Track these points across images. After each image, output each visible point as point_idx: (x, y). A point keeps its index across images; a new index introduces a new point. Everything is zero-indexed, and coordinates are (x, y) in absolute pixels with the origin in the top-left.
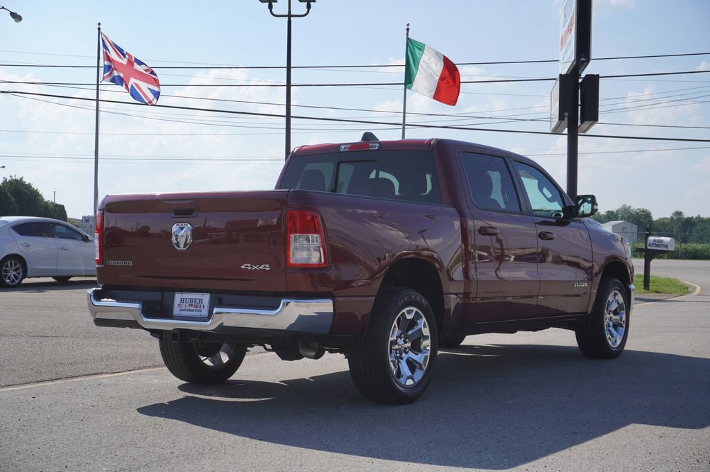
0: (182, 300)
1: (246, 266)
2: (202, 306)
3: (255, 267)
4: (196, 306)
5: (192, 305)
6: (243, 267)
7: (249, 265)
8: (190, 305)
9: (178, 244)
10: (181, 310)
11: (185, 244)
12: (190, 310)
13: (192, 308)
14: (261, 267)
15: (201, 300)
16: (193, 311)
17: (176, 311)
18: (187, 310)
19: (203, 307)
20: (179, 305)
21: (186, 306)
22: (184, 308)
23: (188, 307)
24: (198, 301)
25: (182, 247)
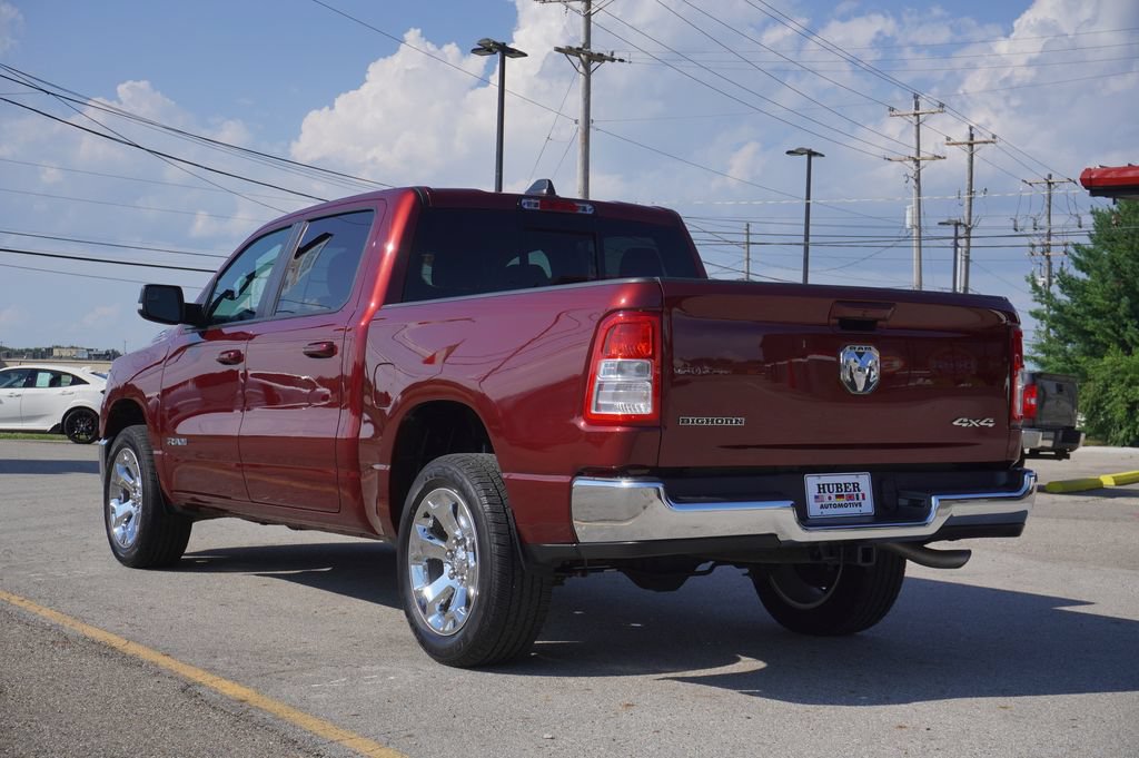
0: (821, 488)
1: (962, 422)
2: (860, 497)
3: (973, 423)
4: (850, 497)
5: (842, 496)
6: (955, 423)
7: (966, 420)
8: (837, 496)
9: (853, 384)
10: (822, 507)
11: (868, 383)
12: (840, 506)
13: (842, 501)
14: (982, 424)
15: (856, 486)
16: (845, 505)
17: (813, 509)
18: (835, 506)
19: (864, 499)
20: (816, 497)
21: (830, 498)
22: (827, 502)
23: (834, 501)
24: (851, 487)
25: (860, 388)
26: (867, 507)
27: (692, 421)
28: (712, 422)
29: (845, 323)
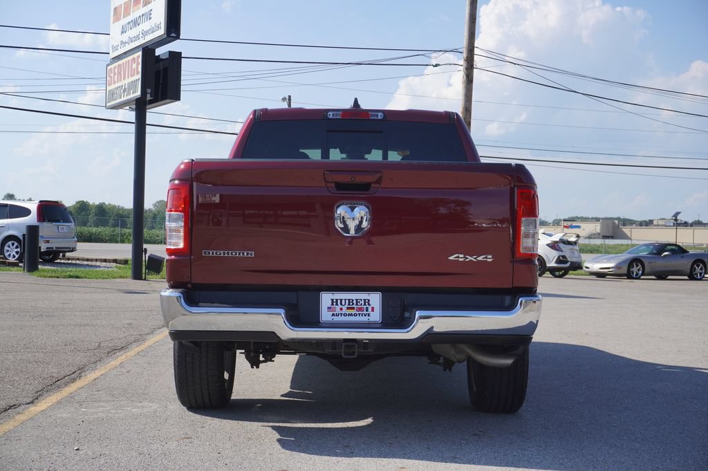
0: (334, 302)
1: (458, 257)
2: (370, 309)
3: (470, 258)
4: (360, 309)
5: (353, 308)
6: (451, 258)
7: (462, 256)
8: (348, 308)
9: (346, 229)
10: (333, 315)
11: (358, 228)
12: (351, 315)
13: (353, 312)
14: (480, 258)
15: (367, 302)
16: (355, 315)
17: (326, 316)
18: (345, 315)
19: (373, 309)
20: (329, 308)
21: (341, 309)
22: (338, 311)
23: (345, 311)
24: (363, 302)
25: (352, 232)
26: (376, 316)
27: (212, 253)
28: (228, 253)
29: (339, 186)
